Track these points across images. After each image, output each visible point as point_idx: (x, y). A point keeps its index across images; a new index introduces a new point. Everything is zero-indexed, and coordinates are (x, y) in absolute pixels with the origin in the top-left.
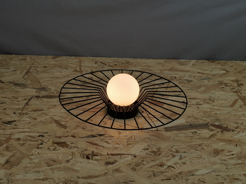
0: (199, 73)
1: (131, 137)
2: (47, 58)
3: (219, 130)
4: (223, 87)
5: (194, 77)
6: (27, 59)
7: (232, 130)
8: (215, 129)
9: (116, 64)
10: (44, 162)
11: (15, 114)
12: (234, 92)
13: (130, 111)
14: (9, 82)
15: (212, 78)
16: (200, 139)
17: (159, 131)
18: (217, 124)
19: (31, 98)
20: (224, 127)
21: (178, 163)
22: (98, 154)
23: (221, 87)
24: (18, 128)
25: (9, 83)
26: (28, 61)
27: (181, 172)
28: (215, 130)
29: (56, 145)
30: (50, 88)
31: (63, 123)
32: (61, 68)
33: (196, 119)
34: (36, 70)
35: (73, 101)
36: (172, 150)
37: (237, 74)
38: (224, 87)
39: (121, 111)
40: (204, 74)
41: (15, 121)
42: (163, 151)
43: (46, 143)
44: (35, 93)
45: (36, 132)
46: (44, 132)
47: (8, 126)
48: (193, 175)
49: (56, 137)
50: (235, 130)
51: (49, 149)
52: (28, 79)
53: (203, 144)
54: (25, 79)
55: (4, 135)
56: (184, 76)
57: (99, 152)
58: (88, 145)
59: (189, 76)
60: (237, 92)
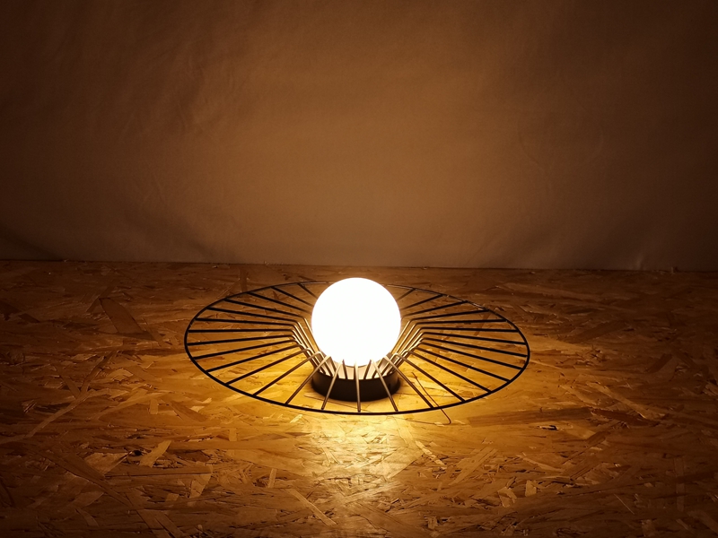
0: (566, 298)
1: (379, 439)
2: (155, 269)
3: (615, 421)
4: (630, 328)
5: (552, 306)
6: (100, 271)
7: (653, 422)
8: (606, 420)
10: (142, 493)
11: (68, 389)
12: (660, 341)
13: (377, 376)
14: (54, 321)
15: (601, 309)
16: (564, 441)
17: (455, 424)
18: (610, 409)
19: (111, 355)
20: (631, 416)
21: (506, 496)
22: (289, 477)
23: (624, 329)
24: (74, 420)
25: (50, 323)
26: (104, 274)
27: (511, 514)
28: (605, 422)
29: (174, 457)
30: (161, 332)
31: (196, 409)
32: (194, 289)
33: (554, 399)
34: (126, 294)
36: (489, 467)
37: (669, 299)
38: (632, 330)
39: (351, 377)
40: (580, 300)
41: (67, 404)
42: (464, 468)
43: (149, 451)
44: (121, 345)
45: (123, 428)
46: (142, 428)
47: (48, 416)
48: (544, 520)
49: (177, 440)
50: (662, 422)
51: (156, 464)
52: (103, 314)
53: (573, 452)
54: (96, 315)
55: (37, 434)
56: (525, 306)
57: (290, 470)
58: (260, 457)
59: (540, 305)
60: (668, 339)
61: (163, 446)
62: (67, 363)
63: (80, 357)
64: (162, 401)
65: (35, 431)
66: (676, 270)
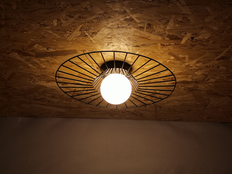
0: (44, 105)
1: (108, 44)
2: (188, 119)
3: (26, 52)
4: (22, 92)
5: (49, 101)
6: (207, 118)
7: (13, 51)
8: (30, 52)
9: (122, 114)
10: (191, 21)
11: (217, 66)
12: (11, 86)
13: (109, 69)
14: (223, 96)
15: (32, 100)
16: (44, 43)
17: (82, 51)
18: (28, 57)
19: (203, 81)
20: (21, 54)
21: (64, 19)
23: (24, 92)
24: (215, 53)
27: (62, 11)
28: (30, 51)
29: (179, 37)
30: (185, 91)
31: (172, 58)
32: (174, 110)
33: (48, 61)
34: (198, 108)
35: (163, 78)
36: (70, 32)
37: (9, 104)
38: (21, 91)
39: (118, 69)
40: (39, 104)
41: (218, 60)
42: (78, 32)
43: (188, 39)
44: (199, 86)
45: (198, 50)
46: (191, 49)
47: (224, 55)
48: (50, 9)
49: (179, 44)
50: (10, 51)
51: (186, 34)
52: (206, 99)
53: (41, 38)
54: (208, 99)
55: (228, 47)
56: (58, 102)
57: (139, 31)
58: (149, 37)
59: (53, 102)
60: (9, 87)
61: (183, 42)
62: (218, 78)
63: (213, 80)
64: (184, 61)
65: (229, 48)
66: (6, 117)
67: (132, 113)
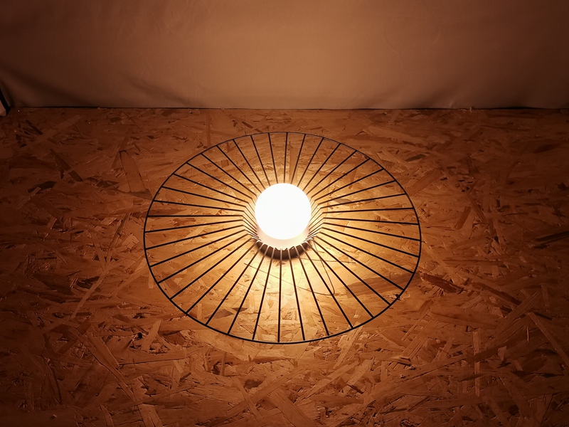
0: (405, 143)
2: (154, 116)
3: (436, 288)
4: (445, 176)
5: (397, 152)
6: (120, 119)
7: (459, 287)
8: (430, 286)
9: (268, 124)
10: (142, 385)
11: (98, 260)
12: (463, 191)
14: (90, 179)
15: (427, 155)
16: (405, 314)
17: (337, 295)
18: (433, 273)
19: (125, 218)
20: (446, 281)
21: (368, 380)
22: (234, 361)
23: (441, 178)
24: (101, 297)
25: (89, 181)
26: (123, 122)
27: (372, 403)
28: (430, 290)
29: (162, 339)
31: (177, 281)
32: (177, 138)
33: (398, 262)
34: (136, 146)
35: (195, 223)
36: (358, 346)
37: (469, 142)
38: (446, 178)
40: (414, 145)
41: (97, 278)
42: (342, 347)
43: (147, 334)
44: (131, 205)
45: (131, 305)
46: (143, 306)
47: (85, 293)
48: (393, 410)
49: (164, 318)
50: (465, 287)
51: (151, 349)
52: (121, 169)
53: (410, 326)
54: (117, 170)
55: (78, 314)
56: (380, 152)
57: (235, 354)
58: (217, 337)
59: (389, 151)
60: (468, 189)
61: (157, 324)
62: (98, 229)
63: (108, 222)
64: (156, 273)
65: (77, 310)
66: (473, 108)
67: (252, 127)
